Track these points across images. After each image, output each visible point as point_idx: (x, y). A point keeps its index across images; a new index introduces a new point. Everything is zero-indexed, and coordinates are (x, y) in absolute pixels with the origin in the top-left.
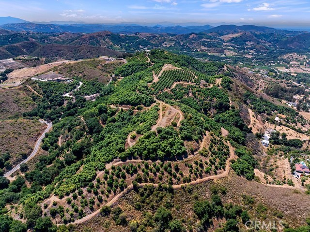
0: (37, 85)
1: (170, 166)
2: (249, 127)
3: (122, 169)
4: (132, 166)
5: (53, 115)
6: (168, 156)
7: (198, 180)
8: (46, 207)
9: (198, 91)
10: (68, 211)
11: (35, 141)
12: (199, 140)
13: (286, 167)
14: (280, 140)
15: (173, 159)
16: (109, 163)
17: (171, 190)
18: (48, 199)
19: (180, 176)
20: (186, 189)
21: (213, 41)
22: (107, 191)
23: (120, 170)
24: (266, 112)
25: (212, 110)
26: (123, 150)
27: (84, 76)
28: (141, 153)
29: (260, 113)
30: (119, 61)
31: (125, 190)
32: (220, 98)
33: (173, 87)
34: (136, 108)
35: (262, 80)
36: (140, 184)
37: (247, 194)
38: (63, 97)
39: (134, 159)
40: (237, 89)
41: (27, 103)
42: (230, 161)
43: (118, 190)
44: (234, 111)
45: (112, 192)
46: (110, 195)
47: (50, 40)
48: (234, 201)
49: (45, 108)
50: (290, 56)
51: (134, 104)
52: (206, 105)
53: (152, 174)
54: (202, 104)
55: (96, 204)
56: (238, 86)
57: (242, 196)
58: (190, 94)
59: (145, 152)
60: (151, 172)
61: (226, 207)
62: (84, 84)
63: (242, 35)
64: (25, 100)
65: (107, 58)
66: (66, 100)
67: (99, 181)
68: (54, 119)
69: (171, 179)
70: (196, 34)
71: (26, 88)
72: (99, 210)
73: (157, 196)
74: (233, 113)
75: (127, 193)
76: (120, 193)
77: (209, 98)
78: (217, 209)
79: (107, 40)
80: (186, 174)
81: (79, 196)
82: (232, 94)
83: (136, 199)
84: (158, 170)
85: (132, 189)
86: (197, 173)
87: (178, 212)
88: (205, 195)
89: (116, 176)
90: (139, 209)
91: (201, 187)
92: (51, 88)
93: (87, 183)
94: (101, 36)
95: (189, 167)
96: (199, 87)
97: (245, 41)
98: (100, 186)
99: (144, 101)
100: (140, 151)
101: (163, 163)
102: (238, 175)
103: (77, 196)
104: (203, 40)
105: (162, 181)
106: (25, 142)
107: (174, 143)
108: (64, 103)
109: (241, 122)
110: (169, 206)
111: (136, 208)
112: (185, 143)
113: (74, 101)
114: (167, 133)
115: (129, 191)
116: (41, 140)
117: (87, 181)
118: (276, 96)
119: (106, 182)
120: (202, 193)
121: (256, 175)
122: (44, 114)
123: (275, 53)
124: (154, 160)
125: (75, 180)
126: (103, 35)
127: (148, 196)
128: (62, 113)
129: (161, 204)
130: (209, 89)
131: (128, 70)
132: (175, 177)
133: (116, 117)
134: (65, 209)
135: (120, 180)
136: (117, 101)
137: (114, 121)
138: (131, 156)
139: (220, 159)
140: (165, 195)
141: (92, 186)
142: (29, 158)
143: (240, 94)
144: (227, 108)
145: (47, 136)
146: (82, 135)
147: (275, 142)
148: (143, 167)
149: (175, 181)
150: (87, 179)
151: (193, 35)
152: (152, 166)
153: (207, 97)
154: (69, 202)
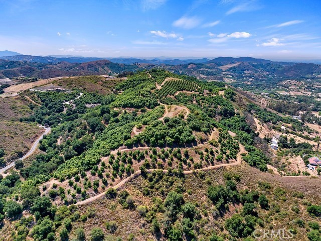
0: (35, 95)
1: (179, 152)
2: (256, 132)
3: (128, 155)
4: (139, 153)
5: (51, 120)
6: (177, 143)
7: (210, 167)
8: (45, 189)
9: (202, 99)
10: (69, 192)
11: (32, 142)
12: (208, 134)
13: (299, 162)
14: (289, 144)
15: (182, 146)
16: (114, 150)
17: (182, 175)
18: (47, 183)
19: (191, 162)
20: (198, 175)
21: (212, 70)
22: (113, 175)
23: (127, 156)
24: (271, 121)
25: (217, 117)
26: (130, 138)
27: (84, 89)
28: (149, 140)
29: (265, 122)
30: (120, 79)
31: (132, 176)
32: (224, 105)
33: (177, 94)
34: (140, 110)
35: (263, 99)
36: (148, 170)
37: (262, 181)
38: (63, 105)
39: (141, 146)
40: (240, 100)
41: (24, 111)
42: (241, 155)
43: (124, 175)
44: (239, 117)
45: (118, 176)
46: (116, 180)
47: (47, 68)
48: (249, 188)
49: (43, 114)
50: (288, 83)
51: (138, 107)
52: (211, 111)
53: (161, 160)
54: (207, 110)
55: (100, 186)
56: (241, 98)
57: (258, 183)
58: (194, 102)
59: (153, 139)
60: (160, 158)
61: (242, 193)
62: (85, 94)
63: (240, 65)
64: (22, 108)
65: (108, 76)
66: (66, 107)
67: (103, 165)
68: (53, 123)
69: (181, 165)
70: (195, 64)
71: (23, 98)
72: (105, 192)
73: (167, 181)
74: (239, 119)
75: (135, 178)
76: (126, 178)
77: (213, 106)
78: (232, 193)
79: (106, 68)
80: (197, 160)
81: (81, 179)
82: (236, 105)
83: (144, 185)
84: (167, 156)
85: (140, 175)
86: (209, 160)
87: (191, 196)
88: (218, 181)
89: (122, 161)
90: (148, 194)
91: (214, 173)
92: (51, 97)
93: (91, 166)
94: (100, 64)
95: (199, 154)
96: (203, 95)
97: (243, 70)
98: (105, 170)
99: (148, 103)
100: (147, 138)
101: (172, 150)
102: (251, 165)
103: (79, 179)
104: (202, 69)
105: (171, 166)
106: (21, 141)
107: (182, 130)
108: (63, 110)
109: (247, 127)
110: (181, 190)
111: (144, 194)
112: (194, 132)
113: (75, 108)
114: (175, 122)
115: (136, 176)
116: (38, 142)
117: (91, 164)
118: (280, 111)
119: (111, 166)
120: (215, 179)
121: (269, 168)
122: (42, 119)
123: (273, 80)
124: (162, 146)
125: (77, 164)
126: (102, 63)
127: (157, 181)
128: (61, 119)
129: (171, 189)
130: (213, 97)
131: (130, 84)
132: (185, 162)
133: (119, 117)
134: (66, 191)
135: (126, 166)
136: (120, 105)
137: (117, 121)
138: (138, 143)
139: (231, 151)
140: (176, 180)
141: (96, 170)
142: (24, 157)
143: (244, 104)
144: (232, 114)
145: (45, 137)
146: (83, 134)
147: (284, 145)
148: (151, 153)
149: (185, 167)
150: (91, 163)
151: (191, 65)
152: (161, 153)
153: (211, 105)
154: (71, 184)
